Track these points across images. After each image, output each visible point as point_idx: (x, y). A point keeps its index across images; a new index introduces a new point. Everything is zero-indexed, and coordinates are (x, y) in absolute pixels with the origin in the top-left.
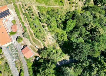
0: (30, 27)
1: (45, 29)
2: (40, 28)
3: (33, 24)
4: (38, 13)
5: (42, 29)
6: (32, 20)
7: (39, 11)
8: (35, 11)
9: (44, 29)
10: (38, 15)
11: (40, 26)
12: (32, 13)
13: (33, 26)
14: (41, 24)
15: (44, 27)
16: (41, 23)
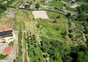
0: (27, 53)
1: (46, 60)
2: (40, 58)
3: (32, 51)
4: (41, 42)
5: (43, 60)
6: (32, 46)
7: (41, 41)
8: (38, 39)
9: (44, 59)
10: (40, 44)
11: (41, 55)
12: (34, 41)
13: (31, 53)
14: (42, 53)
15: (45, 58)
16: (42, 51)
